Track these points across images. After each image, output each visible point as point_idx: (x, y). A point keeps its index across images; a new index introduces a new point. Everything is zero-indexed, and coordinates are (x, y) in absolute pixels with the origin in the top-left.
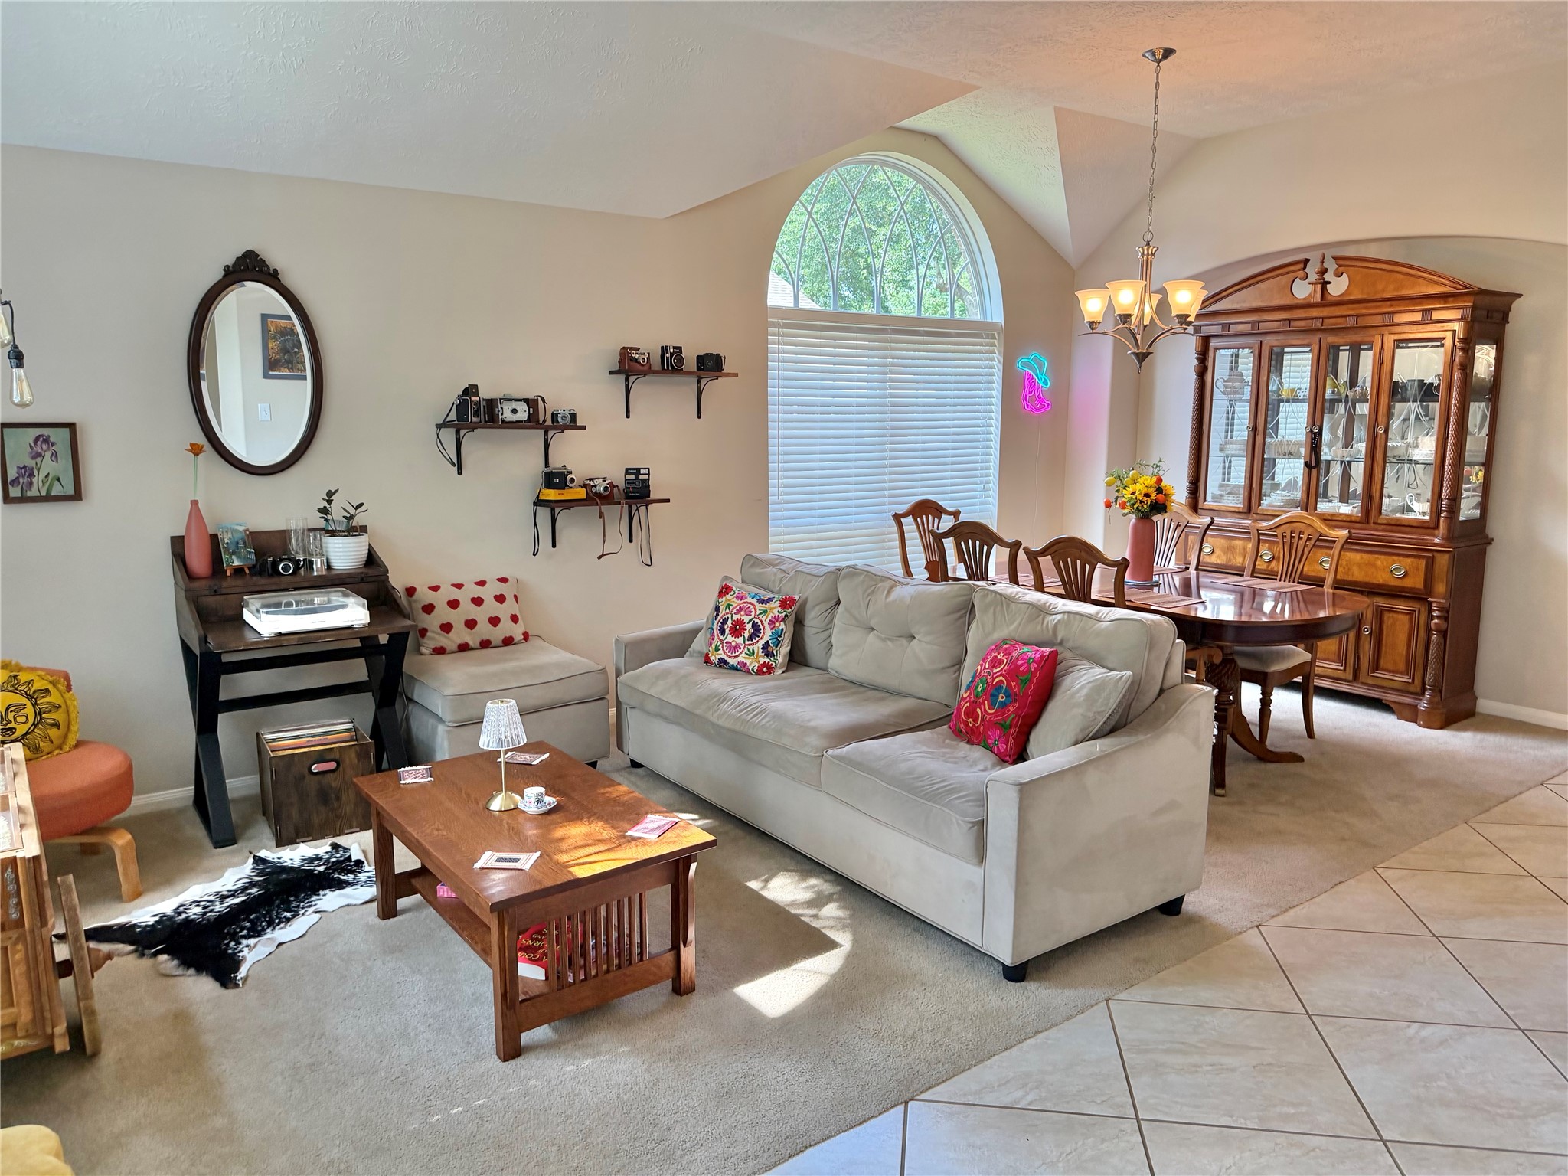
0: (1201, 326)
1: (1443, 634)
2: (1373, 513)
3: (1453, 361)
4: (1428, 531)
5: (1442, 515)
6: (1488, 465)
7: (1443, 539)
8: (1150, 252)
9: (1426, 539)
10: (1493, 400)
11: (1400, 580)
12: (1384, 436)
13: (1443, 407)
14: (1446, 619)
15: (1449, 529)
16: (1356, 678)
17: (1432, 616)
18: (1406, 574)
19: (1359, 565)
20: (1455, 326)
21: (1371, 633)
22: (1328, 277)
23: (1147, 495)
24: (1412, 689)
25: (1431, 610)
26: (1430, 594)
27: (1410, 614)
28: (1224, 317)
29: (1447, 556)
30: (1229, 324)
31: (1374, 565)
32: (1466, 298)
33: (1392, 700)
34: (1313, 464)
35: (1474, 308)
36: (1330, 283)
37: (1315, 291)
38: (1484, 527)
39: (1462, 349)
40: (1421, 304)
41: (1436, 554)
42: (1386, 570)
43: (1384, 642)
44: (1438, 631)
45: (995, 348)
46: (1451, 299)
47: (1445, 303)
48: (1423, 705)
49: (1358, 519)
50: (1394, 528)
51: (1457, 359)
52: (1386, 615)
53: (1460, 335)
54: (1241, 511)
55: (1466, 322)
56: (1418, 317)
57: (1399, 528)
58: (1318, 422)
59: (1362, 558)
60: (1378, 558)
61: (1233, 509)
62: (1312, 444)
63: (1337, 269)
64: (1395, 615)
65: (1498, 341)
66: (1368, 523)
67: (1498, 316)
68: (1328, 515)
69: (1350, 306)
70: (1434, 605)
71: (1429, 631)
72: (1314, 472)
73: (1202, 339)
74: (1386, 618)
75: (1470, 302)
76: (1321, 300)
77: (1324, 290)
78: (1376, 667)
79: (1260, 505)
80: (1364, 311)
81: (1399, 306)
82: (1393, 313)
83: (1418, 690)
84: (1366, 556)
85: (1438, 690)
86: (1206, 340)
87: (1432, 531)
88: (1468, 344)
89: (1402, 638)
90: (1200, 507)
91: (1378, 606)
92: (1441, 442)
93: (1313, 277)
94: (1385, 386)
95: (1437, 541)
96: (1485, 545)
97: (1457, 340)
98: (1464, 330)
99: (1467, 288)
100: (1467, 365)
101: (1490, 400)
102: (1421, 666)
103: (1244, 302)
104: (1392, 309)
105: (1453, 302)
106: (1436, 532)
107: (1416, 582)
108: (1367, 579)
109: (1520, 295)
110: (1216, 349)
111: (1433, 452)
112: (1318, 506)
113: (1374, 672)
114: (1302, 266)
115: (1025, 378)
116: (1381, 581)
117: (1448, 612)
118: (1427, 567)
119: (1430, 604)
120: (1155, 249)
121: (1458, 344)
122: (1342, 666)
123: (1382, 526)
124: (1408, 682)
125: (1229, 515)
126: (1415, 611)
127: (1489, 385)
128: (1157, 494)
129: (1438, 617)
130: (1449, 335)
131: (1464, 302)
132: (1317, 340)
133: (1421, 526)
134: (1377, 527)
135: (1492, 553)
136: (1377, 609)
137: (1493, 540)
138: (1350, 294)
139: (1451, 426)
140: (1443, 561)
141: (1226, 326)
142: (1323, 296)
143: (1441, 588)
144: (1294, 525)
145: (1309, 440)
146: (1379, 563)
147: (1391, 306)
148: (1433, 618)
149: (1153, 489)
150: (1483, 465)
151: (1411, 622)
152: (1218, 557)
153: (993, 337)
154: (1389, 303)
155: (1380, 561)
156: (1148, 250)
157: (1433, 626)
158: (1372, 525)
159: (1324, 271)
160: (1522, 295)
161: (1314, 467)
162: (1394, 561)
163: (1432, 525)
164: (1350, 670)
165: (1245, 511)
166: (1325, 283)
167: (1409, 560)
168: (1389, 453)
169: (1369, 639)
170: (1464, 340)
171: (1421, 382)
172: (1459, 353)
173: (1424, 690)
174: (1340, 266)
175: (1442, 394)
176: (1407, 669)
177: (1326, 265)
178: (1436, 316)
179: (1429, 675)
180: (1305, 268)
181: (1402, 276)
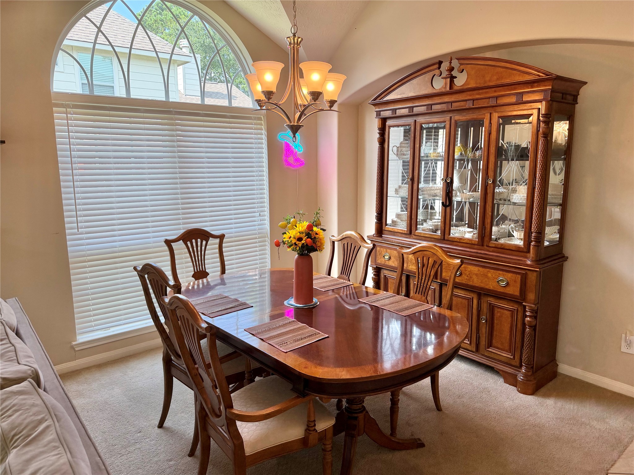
0: (380, 111)
1: (533, 328)
2: (486, 239)
3: (538, 131)
4: (522, 254)
5: (532, 244)
6: (564, 206)
7: (532, 261)
8: (296, 41)
9: (521, 260)
10: (567, 159)
11: (504, 288)
12: (492, 185)
13: (532, 166)
14: (536, 318)
15: (537, 253)
16: (477, 350)
17: (526, 315)
18: (508, 284)
19: (476, 275)
20: (539, 105)
21: (486, 321)
22: (454, 73)
23: (300, 239)
24: (513, 363)
25: (525, 311)
26: (524, 300)
27: (512, 311)
28: (393, 104)
29: (535, 274)
30: (396, 109)
31: (486, 276)
32: (546, 83)
33: (501, 369)
34: (448, 204)
35: (553, 91)
36: (456, 77)
37: (446, 84)
38: (562, 249)
39: (544, 122)
40: (515, 89)
41: (528, 272)
42: (495, 280)
43: (495, 328)
44: (530, 327)
45: (262, 126)
46: (536, 84)
47: (532, 87)
48: (520, 377)
49: (476, 243)
50: (500, 250)
51: (541, 130)
52: (496, 310)
53: (543, 111)
54: (406, 233)
55: (547, 102)
56: (513, 99)
57: (504, 250)
58: (450, 176)
59: (479, 270)
60: (489, 271)
61: (401, 232)
62: (446, 190)
63: (459, 67)
64: (502, 311)
65: (570, 117)
66: (483, 245)
67: (570, 98)
68: (458, 238)
69: (468, 93)
70: (527, 307)
71: (524, 324)
72: (448, 209)
73: (381, 120)
74: (496, 312)
75: (549, 85)
76: (450, 90)
77: (452, 82)
78: (490, 345)
79: (416, 229)
80: (477, 97)
81: (500, 91)
82: (497, 97)
83: (517, 364)
84: (481, 269)
85: (530, 367)
86: (384, 121)
87: (525, 254)
88: (549, 118)
89: (506, 327)
90: (383, 229)
91: (490, 304)
92: (530, 190)
93: (445, 74)
94: (493, 150)
95: (529, 262)
96: (562, 262)
97: (541, 115)
98: (545, 107)
99: (548, 75)
100: (548, 134)
101: (565, 159)
102: (519, 348)
103: (404, 94)
104: (496, 94)
105: (537, 87)
106: (528, 254)
107: (515, 290)
108: (482, 285)
109: (585, 83)
110: (390, 127)
111: (526, 197)
112: (452, 231)
113: (489, 348)
114: (437, 66)
115: (284, 146)
116: (491, 288)
117: (536, 313)
118: (521, 280)
119: (525, 307)
120: (300, 40)
121: (541, 119)
122: (469, 341)
123: (492, 248)
124: (510, 358)
125: (400, 235)
126: (515, 309)
127: (564, 149)
128: (307, 238)
129: (530, 316)
130: (535, 112)
131: (546, 86)
132: (448, 118)
133: (516, 250)
134: (488, 248)
135: (568, 266)
136: (490, 306)
137: (567, 258)
138: (468, 84)
139: (537, 179)
140: (532, 278)
141: (394, 111)
142: (451, 87)
143: (531, 296)
144: (425, 252)
145: (445, 187)
146: (490, 275)
147: (495, 91)
148: (526, 316)
149: (304, 234)
150: (560, 205)
151: (512, 316)
152: (393, 262)
153: (260, 119)
154: (493, 89)
155: (491, 274)
156: (294, 40)
157: (526, 322)
158: (485, 247)
159: (451, 69)
160: (587, 83)
161: (448, 206)
162: (499, 274)
163: (525, 250)
164: (474, 345)
165: (408, 233)
166: (452, 78)
167: (510, 275)
168: (496, 197)
169: (485, 326)
170: (545, 116)
171: (517, 147)
172: (542, 125)
173: (521, 366)
174: (461, 64)
175: (531, 155)
176: (510, 349)
177: (452, 65)
178: (526, 98)
179: (524, 357)
180: (439, 68)
181: (502, 70)
